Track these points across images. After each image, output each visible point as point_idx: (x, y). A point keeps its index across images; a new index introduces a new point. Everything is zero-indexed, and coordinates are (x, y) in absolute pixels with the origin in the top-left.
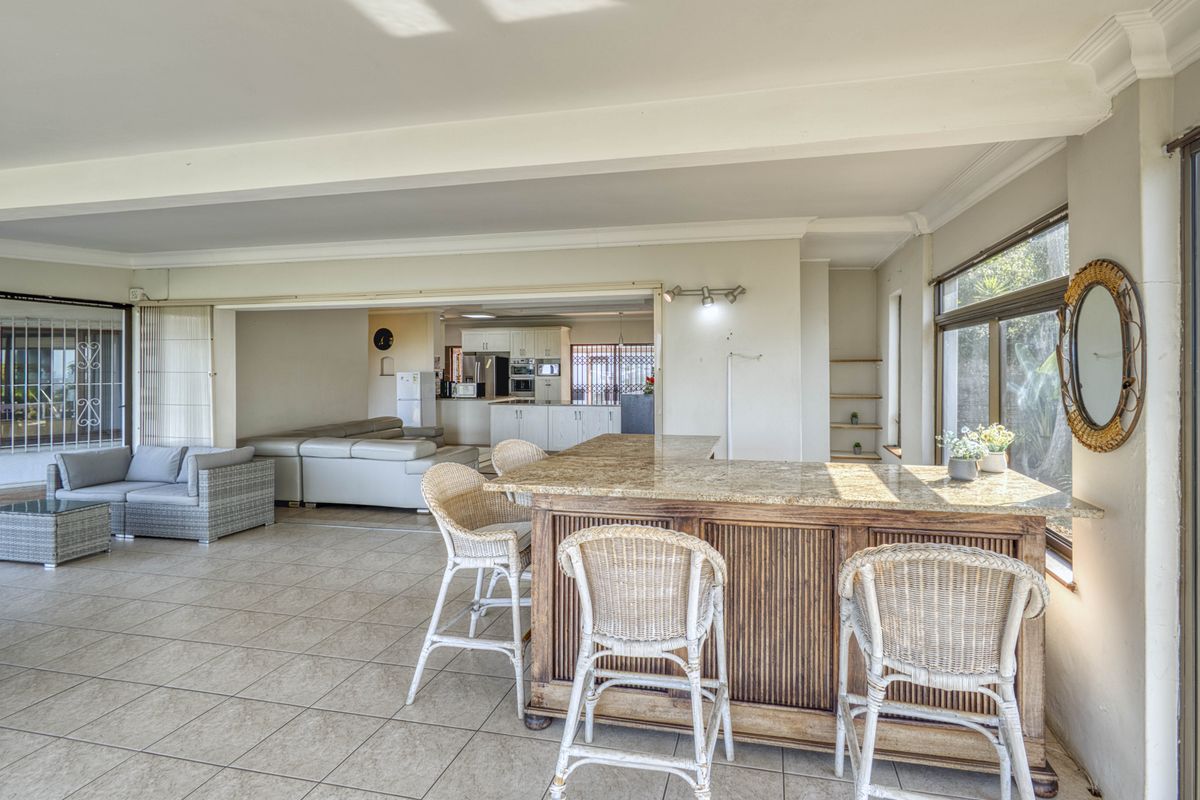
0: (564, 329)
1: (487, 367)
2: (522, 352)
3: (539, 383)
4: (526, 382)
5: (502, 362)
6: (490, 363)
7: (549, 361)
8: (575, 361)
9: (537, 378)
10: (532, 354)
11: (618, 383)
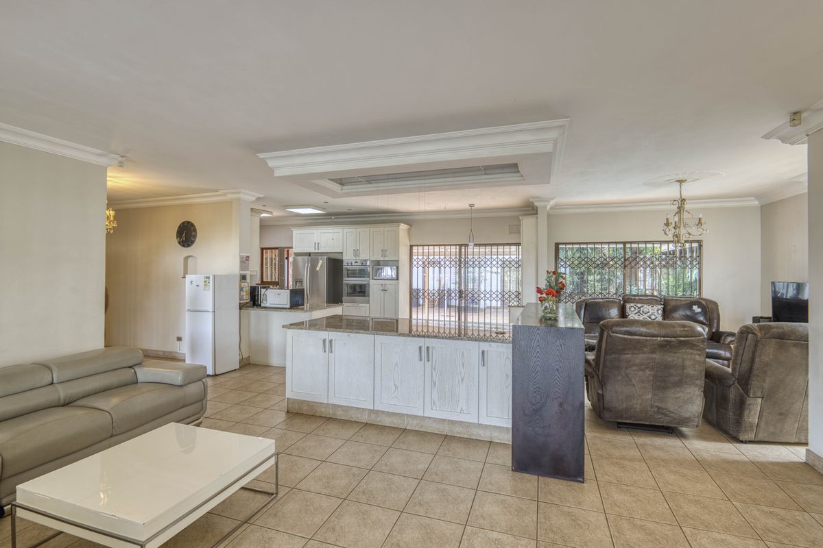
0: (403, 227)
1: (318, 269)
2: (356, 252)
3: (374, 286)
4: (361, 286)
5: (335, 265)
6: (321, 264)
7: (387, 263)
8: (415, 263)
9: (372, 282)
10: (368, 255)
11: (463, 288)
